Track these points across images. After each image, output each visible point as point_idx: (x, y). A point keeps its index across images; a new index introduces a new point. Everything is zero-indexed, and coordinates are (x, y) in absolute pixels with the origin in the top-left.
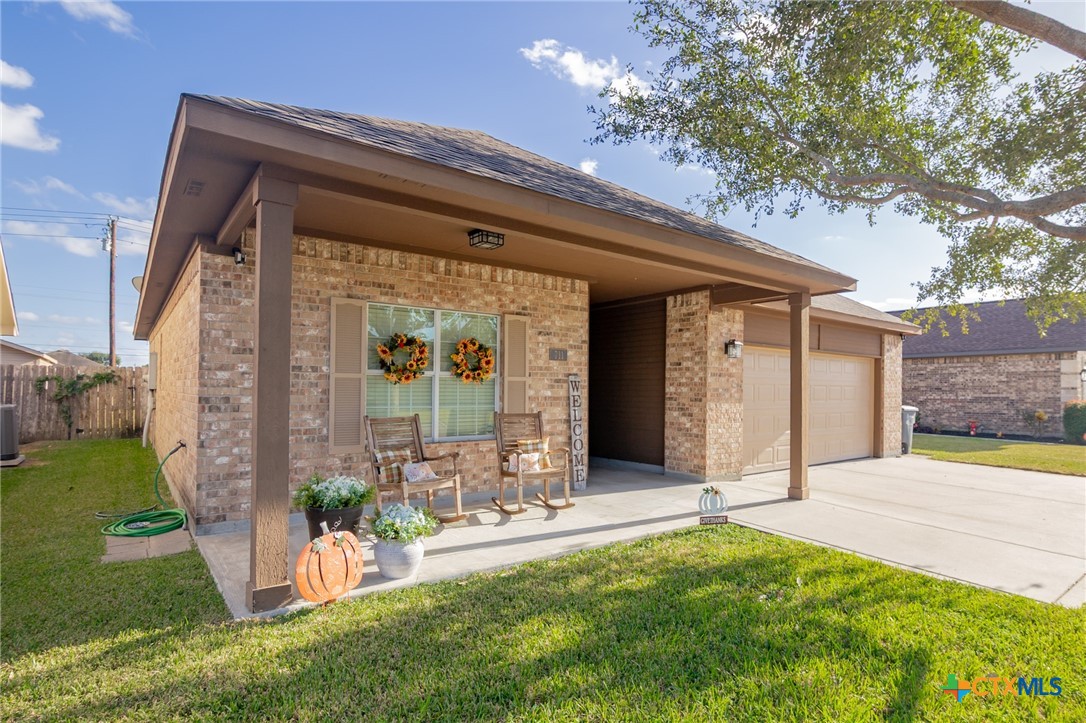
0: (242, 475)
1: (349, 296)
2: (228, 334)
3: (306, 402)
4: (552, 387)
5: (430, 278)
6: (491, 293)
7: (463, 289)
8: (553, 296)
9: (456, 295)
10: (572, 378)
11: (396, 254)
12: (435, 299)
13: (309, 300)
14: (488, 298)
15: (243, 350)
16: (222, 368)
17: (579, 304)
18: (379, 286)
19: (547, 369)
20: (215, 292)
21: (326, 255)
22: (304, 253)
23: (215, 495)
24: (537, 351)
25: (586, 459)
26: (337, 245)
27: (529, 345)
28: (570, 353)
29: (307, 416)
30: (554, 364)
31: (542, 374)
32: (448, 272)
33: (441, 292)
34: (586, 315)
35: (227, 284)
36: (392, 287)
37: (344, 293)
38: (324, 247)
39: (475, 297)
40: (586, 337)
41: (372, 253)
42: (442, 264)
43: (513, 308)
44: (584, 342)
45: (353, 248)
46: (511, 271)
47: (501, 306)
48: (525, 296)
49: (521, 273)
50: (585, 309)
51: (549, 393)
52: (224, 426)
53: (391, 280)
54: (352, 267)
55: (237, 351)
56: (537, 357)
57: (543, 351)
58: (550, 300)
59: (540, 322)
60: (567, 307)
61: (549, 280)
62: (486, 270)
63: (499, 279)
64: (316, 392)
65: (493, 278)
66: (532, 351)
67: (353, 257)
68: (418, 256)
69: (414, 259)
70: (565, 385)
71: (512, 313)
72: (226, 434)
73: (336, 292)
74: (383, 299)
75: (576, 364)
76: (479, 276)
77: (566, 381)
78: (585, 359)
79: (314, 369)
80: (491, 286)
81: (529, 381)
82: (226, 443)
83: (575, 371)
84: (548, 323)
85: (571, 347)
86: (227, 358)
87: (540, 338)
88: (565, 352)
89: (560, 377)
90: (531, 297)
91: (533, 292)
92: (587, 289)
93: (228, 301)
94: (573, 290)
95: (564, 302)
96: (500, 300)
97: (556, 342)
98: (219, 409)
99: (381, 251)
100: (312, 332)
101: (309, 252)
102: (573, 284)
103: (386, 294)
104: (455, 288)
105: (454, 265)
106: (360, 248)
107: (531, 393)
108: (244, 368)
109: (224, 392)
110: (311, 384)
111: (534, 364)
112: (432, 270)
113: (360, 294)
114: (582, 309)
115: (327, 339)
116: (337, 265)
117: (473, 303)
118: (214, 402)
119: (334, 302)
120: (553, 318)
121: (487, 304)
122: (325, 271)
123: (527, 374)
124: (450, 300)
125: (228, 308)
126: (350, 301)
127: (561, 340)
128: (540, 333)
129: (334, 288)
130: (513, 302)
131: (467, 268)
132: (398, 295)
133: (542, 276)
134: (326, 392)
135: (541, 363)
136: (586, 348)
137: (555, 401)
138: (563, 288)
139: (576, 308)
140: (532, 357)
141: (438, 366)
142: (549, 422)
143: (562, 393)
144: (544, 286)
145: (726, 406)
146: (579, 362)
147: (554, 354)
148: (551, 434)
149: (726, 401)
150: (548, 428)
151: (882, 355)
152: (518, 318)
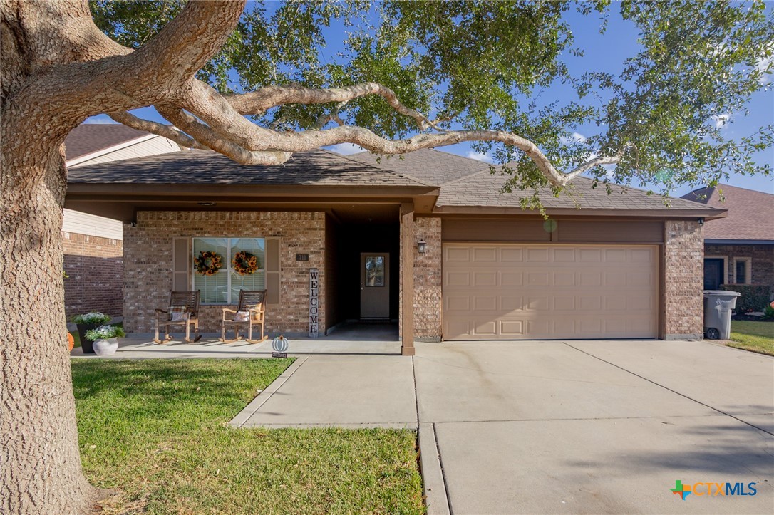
0: (139, 315)
1: (182, 236)
2: (133, 256)
3: (164, 284)
4: (297, 276)
5: (221, 222)
6: (257, 226)
7: (240, 226)
8: (298, 223)
9: (235, 230)
11: (204, 213)
12: (225, 233)
13: (164, 239)
14: (255, 229)
15: (139, 262)
16: (131, 270)
17: (318, 226)
18: (196, 229)
19: (294, 266)
20: (128, 239)
21: (171, 218)
22: (161, 219)
23: (129, 322)
24: (287, 256)
25: (323, 320)
26: (176, 213)
27: (281, 253)
28: (311, 256)
29: (164, 290)
30: (300, 263)
31: (291, 269)
32: (231, 218)
33: (228, 229)
34: (323, 232)
35: (132, 236)
36: (202, 229)
37: (179, 235)
38: (170, 215)
39: (247, 229)
40: (323, 246)
41: (192, 214)
42: (228, 215)
43: (271, 233)
44: (322, 249)
45: (183, 213)
46: (269, 213)
47: (263, 233)
48: (279, 226)
49: (276, 213)
50: (322, 229)
51: (296, 280)
52: (132, 294)
53: (201, 225)
54: (183, 222)
55: (136, 263)
56: (288, 259)
57: (292, 256)
58: (296, 226)
59: (289, 239)
60: (308, 229)
61: (296, 215)
62: (253, 215)
63: (262, 218)
64: (168, 280)
65: (258, 218)
66: (283, 256)
67: (183, 217)
68: (215, 212)
69: (213, 214)
70: (307, 275)
71: (271, 236)
72: (133, 297)
73: (176, 234)
74: (198, 235)
75: (315, 262)
76: (249, 218)
77: (308, 273)
78: (322, 259)
79: (167, 270)
80: (257, 223)
81: (283, 273)
82: (133, 301)
83: (315, 266)
84: (294, 240)
85: (312, 252)
86: (133, 266)
87: (290, 249)
88: (307, 256)
89: (304, 270)
90: (283, 226)
91: (284, 223)
92: (324, 217)
93: (132, 243)
94: (313, 218)
95: (306, 226)
96: (262, 229)
97: (301, 250)
98: (130, 287)
99: (196, 213)
100: (166, 253)
101: (163, 218)
102: (313, 214)
103: (199, 233)
104: (236, 226)
105: (235, 214)
106: (186, 213)
107: (284, 280)
108: (139, 270)
109: (132, 280)
110: (166, 277)
111: (285, 263)
112: (222, 218)
113: (187, 234)
114: (320, 229)
115: (171, 256)
116: (176, 222)
117: (246, 232)
118: (128, 284)
119: (174, 239)
120: (298, 236)
121: (255, 232)
122: (170, 226)
123: (280, 269)
124: (233, 233)
125: (133, 246)
126: (182, 238)
127: (304, 249)
128: (289, 246)
129: (175, 232)
130: (271, 229)
131: (242, 214)
132: (205, 233)
133: (291, 213)
134: (172, 280)
135: (290, 262)
136: (323, 252)
137: (300, 284)
138: (306, 218)
139: (315, 229)
140: (283, 259)
141: (229, 266)
142: (296, 296)
143: (305, 280)
144: (292, 218)
145: (421, 288)
146: (318, 261)
147: (300, 257)
148: (297, 304)
149: (421, 284)
150: (295, 300)
151: (664, 240)
152: (274, 238)
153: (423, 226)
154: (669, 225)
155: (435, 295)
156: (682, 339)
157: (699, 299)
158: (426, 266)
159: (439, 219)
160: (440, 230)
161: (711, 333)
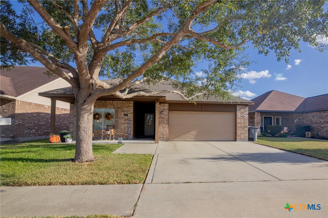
0: (74, 132)
2: (73, 114)
4: (124, 121)
5: (101, 104)
6: (112, 105)
7: (107, 105)
8: (125, 105)
9: (105, 106)
10: (129, 119)
12: (102, 107)
14: (111, 106)
15: (75, 116)
16: (72, 118)
20: (71, 109)
24: (121, 114)
25: (132, 134)
27: (119, 114)
28: (129, 115)
30: (125, 117)
31: (123, 119)
32: (104, 103)
34: (133, 107)
35: (73, 108)
39: (109, 106)
40: (132, 111)
42: (103, 102)
43: (116, 107)
48: (119, 105)
51: (124, 122)
52: (72, 126)
55: (74, 116)
56: (121, 116)
57: (123, 115)
58: (124, 105)
59: (122, 109)
60: (128, 106)
61: (124, 102)
62: (111, 102)
63: (114, 103)
65: (112, 103)
66: (120, 114)
72: (72, 127)
75: (130, 117)
76: (110, 103)
78: (132, 116)
80: (112, 104)
81: (119, 120)
82: (72, 128)
83: (130, 118)
84: (124, 109)
86: (73, 117)
88: (128, 114)
89: (126, 119)
91: (121, 104)
92: (133, 102)
93: (73, 110)
94: (130, 103)
95: (127, 105)
96: (114, 106)
97: (126, 113)
102: (130, 102)
105: (105, 101)
107: (120, 122)
108: (75, 118)
109: (72, 121)
111: (121, 117)
112: (101, 103)
114: (132, 106)
117: (109, 107)
121: (111, 107)
123: (119, 118)
128: (122, 111)
130: (116, 106)
131: (107, 102)
132: (96, 107)
135: (122, 117)
136: (132, 113)
137: (125, 123)
138: (127, 103)
139: (130, 106)
140: (120, 116)
141: (103, 118)
142: (124, 127)
143: (127, 122)
144: (123, 103)
145: (162, 125)
146: (131, 116)
147: (125, 115)
148: (124, 129)
149: (162, 124)
150: (123, 128)
151: (236, 111)
152: (117, 109)
153: (163, 106)
154: (238, 107)
155: (166, 127)
156: (242, 141)
157: (247, 129)
158: (164, 118)
159: (168, 104)
160: (168, 107)
161: (251, 139)
